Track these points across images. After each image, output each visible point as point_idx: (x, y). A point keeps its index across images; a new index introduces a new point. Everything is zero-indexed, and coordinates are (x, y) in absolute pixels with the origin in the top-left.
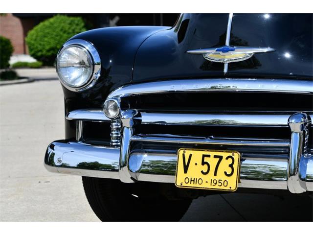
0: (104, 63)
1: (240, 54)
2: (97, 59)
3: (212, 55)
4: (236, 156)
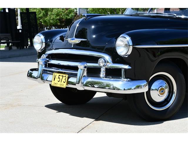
0: (45, 43)
2: (44, 41)
4: (67, 76)
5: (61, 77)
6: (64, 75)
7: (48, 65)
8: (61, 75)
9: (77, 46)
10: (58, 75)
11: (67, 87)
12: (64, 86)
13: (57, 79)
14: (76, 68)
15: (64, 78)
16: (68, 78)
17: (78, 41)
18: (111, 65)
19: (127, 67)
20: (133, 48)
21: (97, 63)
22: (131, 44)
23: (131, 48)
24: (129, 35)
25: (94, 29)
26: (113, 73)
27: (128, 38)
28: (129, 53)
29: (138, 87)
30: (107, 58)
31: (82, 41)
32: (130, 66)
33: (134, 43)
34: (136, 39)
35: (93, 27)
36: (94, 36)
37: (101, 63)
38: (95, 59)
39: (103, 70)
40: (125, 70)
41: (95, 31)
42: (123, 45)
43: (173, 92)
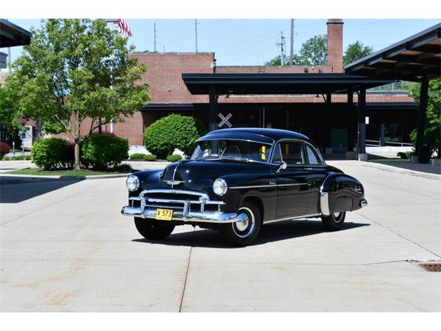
0: (140, 183)
1: (177, 183)
2: (138, 181)
3: (169, 182)
4: (172, 211)
5: (166, 212)
6: (169, 210)
7: (148, 202)
8: (166, 210)
9: (176, 187)
10: (162, 210)
12: (170, 219)
13: (161, 214)
14: (182, 205)
15: (169, 213)
18: (208, 202)
19: (222, 203)
20: (228, 189)
21: (198, 200)
22: (226, 185)
23: (226, 188)
24: (224, 179)
25: (189, 173)
27: (223, 181)
28: (225, 193)
29: (230, 219)
30: (205, 196)
31: (181, 183)
32: (224, 202)
33: (229, 185)
34: (230, 182)
35: (188, 171)
36: (190, 181)
37: (201, 201)
38: (197, 198)
39: (202, 206)
40: (221, 205)
41: (190, 176)
42: (219, 187)
43: (252, 223)
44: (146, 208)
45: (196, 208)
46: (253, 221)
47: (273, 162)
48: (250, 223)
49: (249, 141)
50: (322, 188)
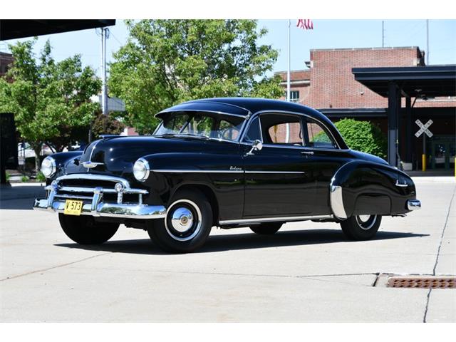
0: (57, 167)
2: (54, 165)
3: (85, 164)
4: (82, 202)
5: (75, 204)
6: (78, 202)
7: (59, 192)
8: (75, 201)
9: (93, 171)
10: (71, 202)
11: (81, 215)
12: (78, 213)
13: (70, 207)
14: (92, 194)
15: (78, 205)
16: (83, 205)
17: (94, 165)
18: (129, 190)
19: (145, 192)
20: (150, 172)
21: (114, 188)
22: (148, 168)
23: (148, 172)
24: (147, 159)
26: (130, 199)
27: (146, 162)
28: (146, 177)
29: (157, 213)
30: (125, 183)
31: (98, 165)
32: (147, 190)
33: (152, 167)
34: (153, 164)
35: (111, 150)
36: (112, 160)
37: (118, 188)
38: (112, 185)
39: (120, 195)
40: (143, 195)
41: (113, 155)
42: (141, 169)
43: (198, 221)
44: (56, 199)
45: (111, 198)
46: (200, 219)
47: (244, 141)
48: (195, 221)
49: (220, 113)
50: (333, 179)
